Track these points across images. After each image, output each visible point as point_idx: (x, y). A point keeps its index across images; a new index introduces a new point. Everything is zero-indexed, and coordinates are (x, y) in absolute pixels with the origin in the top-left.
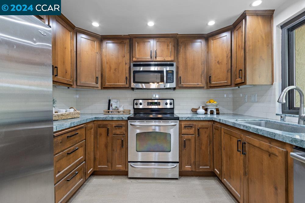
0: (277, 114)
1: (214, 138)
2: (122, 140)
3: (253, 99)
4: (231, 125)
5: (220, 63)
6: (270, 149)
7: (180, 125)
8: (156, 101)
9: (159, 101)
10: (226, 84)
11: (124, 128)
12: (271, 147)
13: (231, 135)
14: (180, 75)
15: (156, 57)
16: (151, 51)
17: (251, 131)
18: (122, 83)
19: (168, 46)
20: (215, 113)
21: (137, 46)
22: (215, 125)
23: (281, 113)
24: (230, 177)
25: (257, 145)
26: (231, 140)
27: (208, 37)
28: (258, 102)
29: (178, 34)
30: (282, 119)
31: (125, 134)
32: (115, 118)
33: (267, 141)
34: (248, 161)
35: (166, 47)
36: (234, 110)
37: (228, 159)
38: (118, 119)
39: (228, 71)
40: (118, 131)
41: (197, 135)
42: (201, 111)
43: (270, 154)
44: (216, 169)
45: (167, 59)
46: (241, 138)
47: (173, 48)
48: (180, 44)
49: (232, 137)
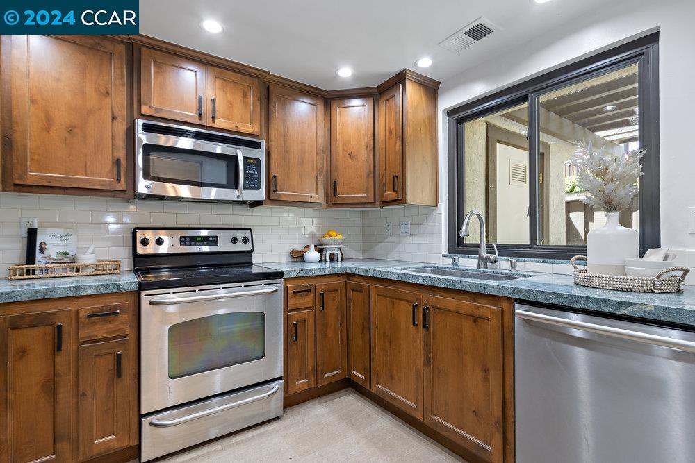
0: (443, 256)
1: (349, 310)
2: (119, 357)
3: (403, 230)
4: (396, 278)
5: (354, 157)
6: (476, 311)
7: (286, 289)
8: (204, 233)
9: (213, 233)
10: (366, 201)
11: (124, 317)
12: (477, 307)
13: (394, 299)
14: (272, 173)
15: (213, 117)
16: (200, 98)
17: (439, 285)
18: (102, 178)
19: (245, 95)
20: (340, 259)
21: (155, 72)
22: (353, 281)
23: (447, 253)
24: (392, 377)
25: (452, 309)
26: (393, 308)
27: (330, 99)
28: (411, 235)
29: (268, 73)
30: (455, 262)
31: (125, 336)
32: (90, 287)
33: (469, 298)
34: (433, 339)
35: (239, 97)
36: (364, 251)
37: (387, 344)
38: (102, 291)
39: (368, 176)
40: (101, 330)
41: (319, 308)
42: (313, 255)
43: (475, 319)
44: (354, 372)
45: (242, 129)
46: (418, 300)
47: (258, 103)
48: (272, 98)
49: (397, 301)
